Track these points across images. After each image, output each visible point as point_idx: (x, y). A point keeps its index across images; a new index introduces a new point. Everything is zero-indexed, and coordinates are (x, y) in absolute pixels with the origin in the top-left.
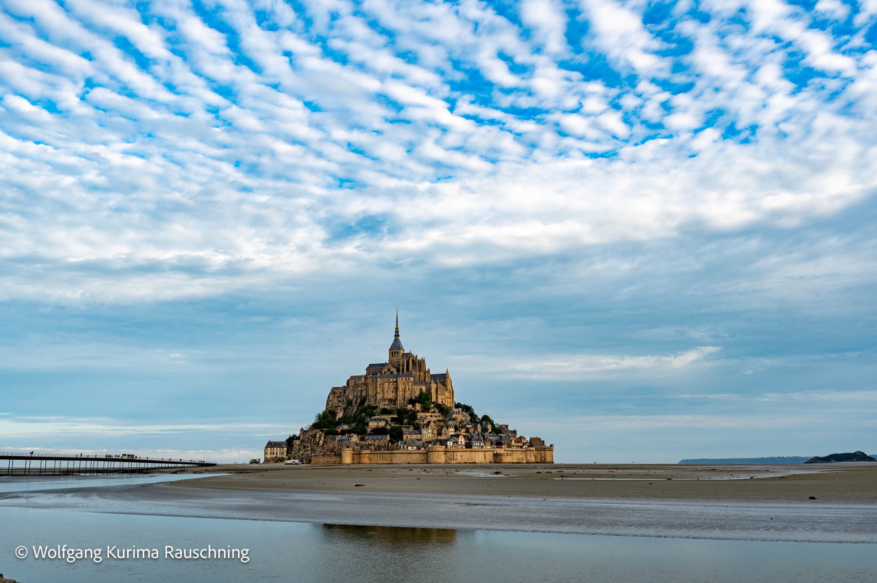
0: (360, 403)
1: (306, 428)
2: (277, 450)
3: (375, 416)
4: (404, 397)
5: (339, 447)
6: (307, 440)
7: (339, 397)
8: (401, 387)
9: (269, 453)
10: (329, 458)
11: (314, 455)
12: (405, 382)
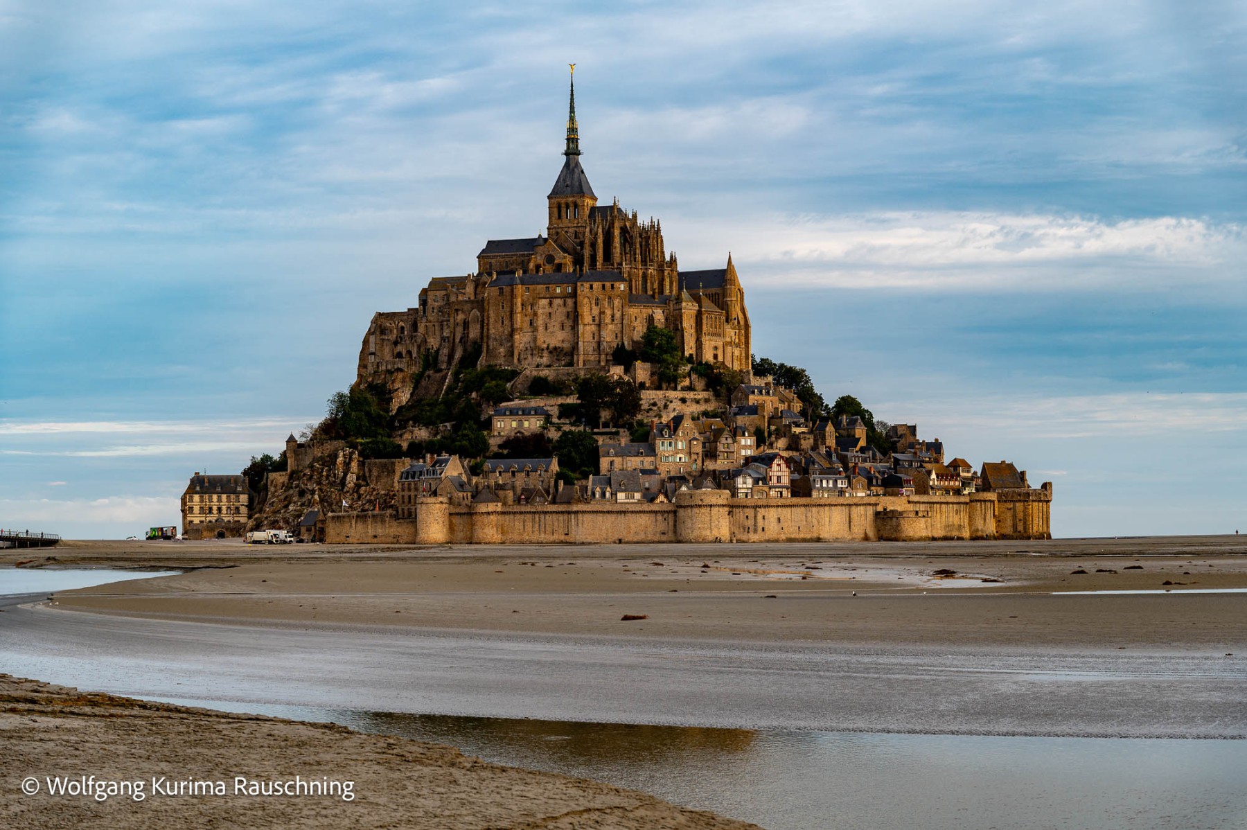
0: (462, 360)
1: (303, 435)
2: (219, 500)
3: (512, 400)
4: (599, 343)
5: (406, 493)
6: (308, 471)
7: (396, 343)
8: (588, 313)
9: (196, 509)
10: (379, 525)
11: (333, 518)
12: (601, 297)
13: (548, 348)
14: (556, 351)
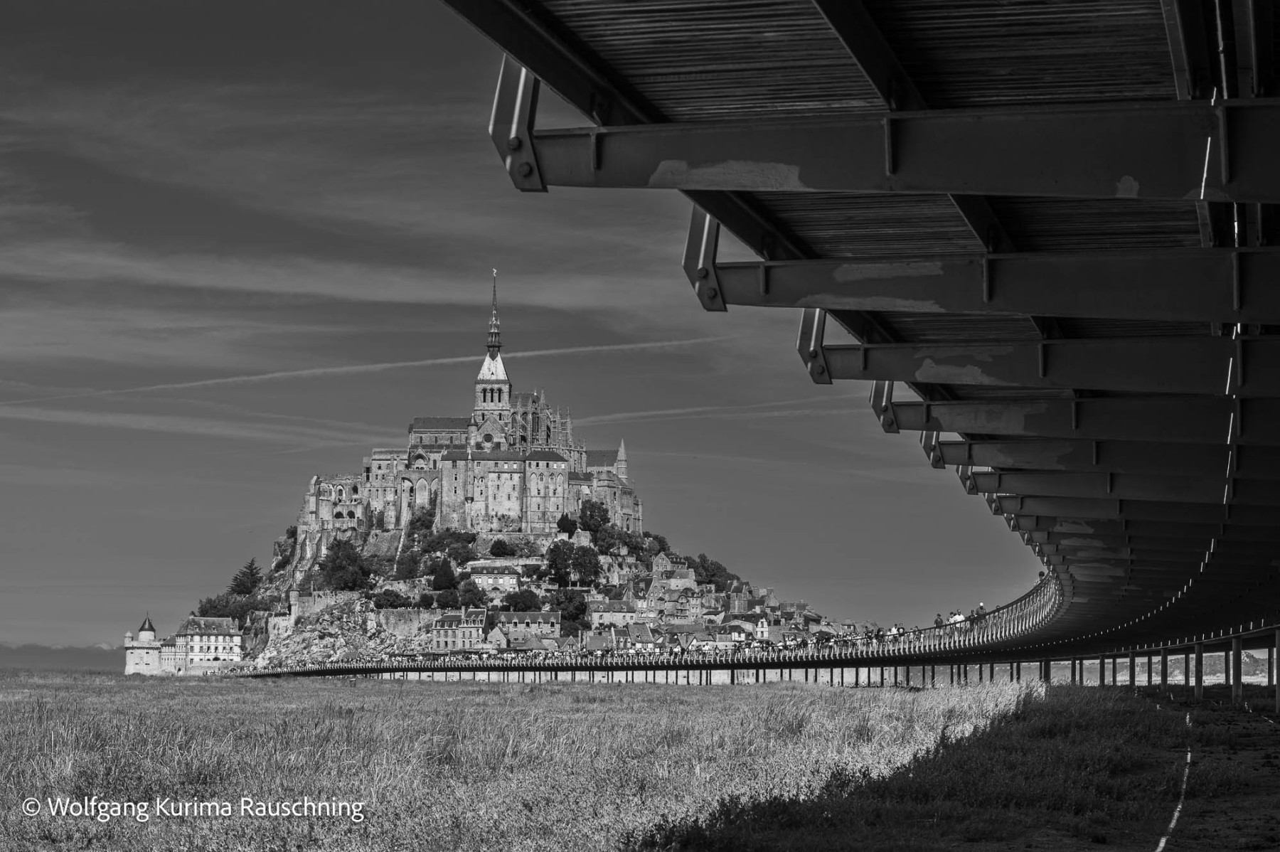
0: (412, 523)
2: (216, 641)
4: (544, 514)
7: (335, 504)
8: (534, 485)
9: (197, 649)
12: (546, 473)
13: (496, 516)
14: (503, 518)
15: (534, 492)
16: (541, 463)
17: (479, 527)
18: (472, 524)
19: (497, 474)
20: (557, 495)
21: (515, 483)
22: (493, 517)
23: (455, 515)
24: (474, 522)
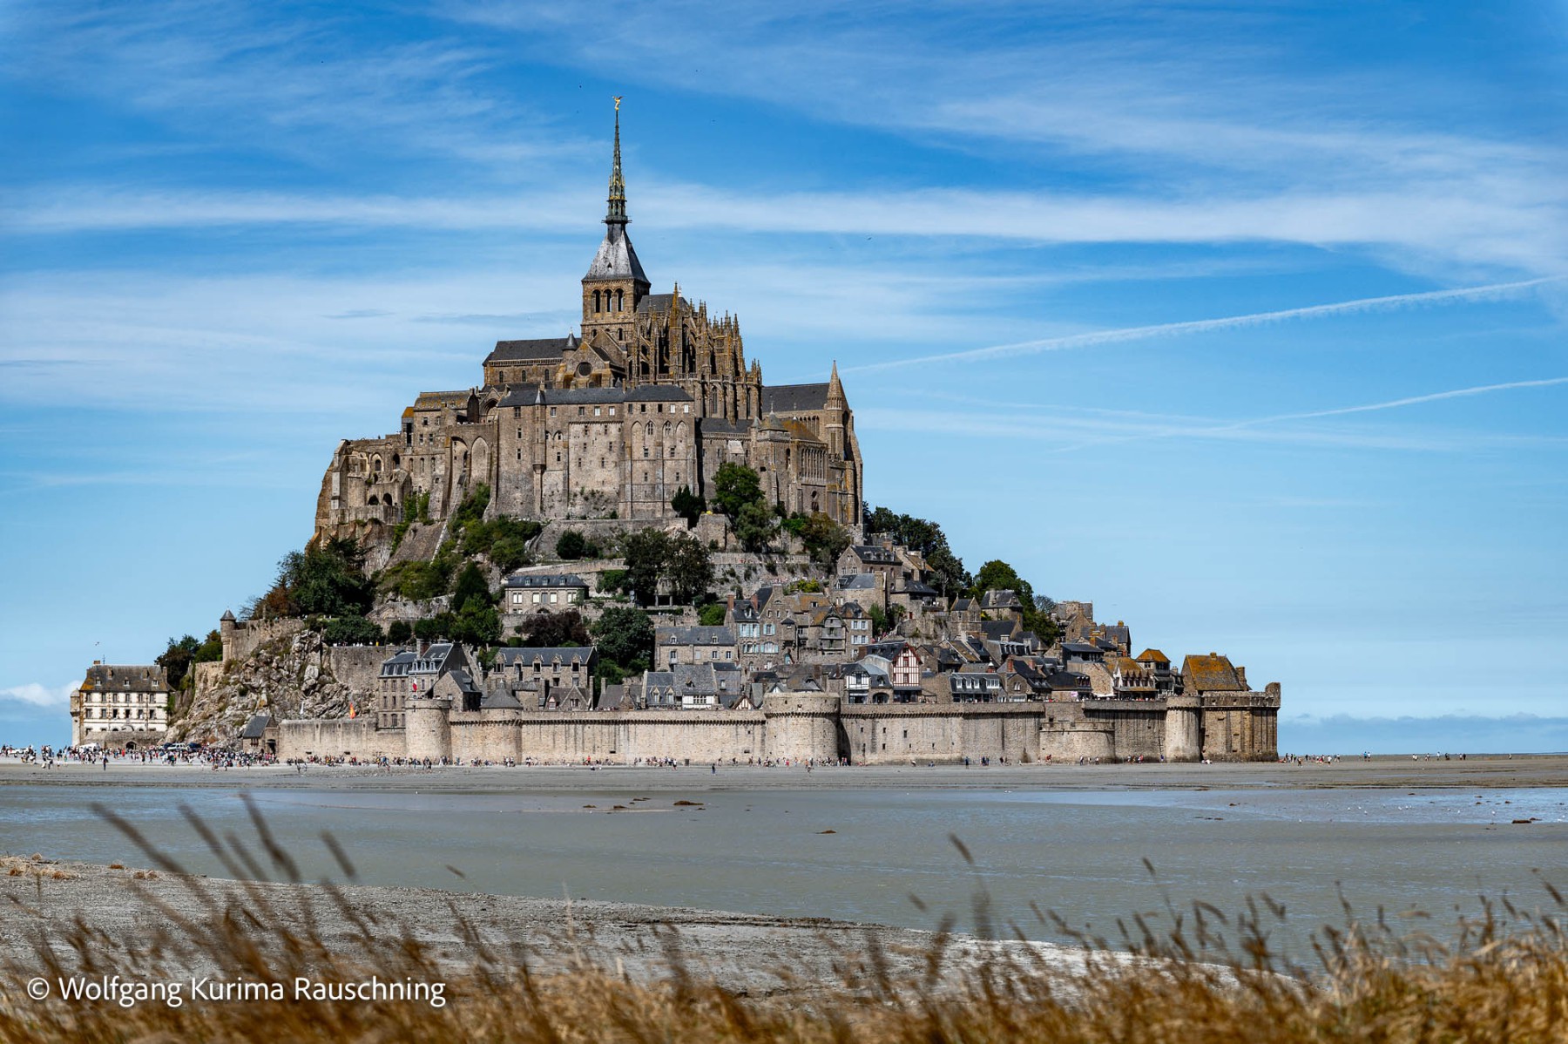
0: (462, 509)
1: (244, 610)
2: (127, 700)
3: (534, 565)
4: (654, 486)
5: (389, 694)
6: (251, 661)
7: (368, 484)
8: (639, 444)
9: (96, 712)
10: (353, 737)
11: (289, 726)
12: (657, 422)
13: (582, 493)
14: (593, 497)
15: (638, 453)
16: (648, 405)
17: (553, 512)
18: (541, 508)
19: (583, 426)
20: (676, 457)
21: (612, 440)
22: (575, 495)
23: (518, 494)
24: (546, 504)
